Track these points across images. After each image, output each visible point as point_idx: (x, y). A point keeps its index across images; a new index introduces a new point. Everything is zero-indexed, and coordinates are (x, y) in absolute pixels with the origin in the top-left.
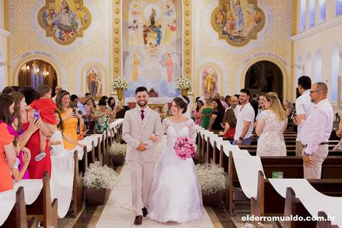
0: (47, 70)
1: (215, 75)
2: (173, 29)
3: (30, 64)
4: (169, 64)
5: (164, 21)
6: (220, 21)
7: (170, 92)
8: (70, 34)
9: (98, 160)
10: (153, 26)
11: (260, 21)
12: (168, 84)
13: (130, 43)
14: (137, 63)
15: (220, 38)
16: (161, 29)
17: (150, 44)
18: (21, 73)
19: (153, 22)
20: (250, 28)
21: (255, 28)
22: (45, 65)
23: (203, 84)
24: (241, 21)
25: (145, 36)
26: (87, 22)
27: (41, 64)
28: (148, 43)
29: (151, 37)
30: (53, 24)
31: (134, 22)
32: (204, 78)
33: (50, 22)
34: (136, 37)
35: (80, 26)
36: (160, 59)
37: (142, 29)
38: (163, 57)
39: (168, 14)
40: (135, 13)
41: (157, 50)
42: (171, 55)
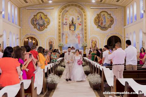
0: (34, 41)
1: (96, 41)
2: (80, 25)
3: (28, 38)
4: (79, 37)
5: (76, 22)
6: (97, 21)
7: (79, 48)
8: (42, 27)
9: (53, 73)
10: (72, 24)
11: (112, 21)
12: (79, 45)
13: (64, 30)
14: (67, 37)
15: (98, 28)
16: (76, 25)
17: (72, 30)
18: (25, 42)
19: (73, 22)
20: (108, 24)
21: (110, 24)
22: (33, 39)
23: (92, 44)
24: (105, 21)
25: (70, 27)
26: (49, 23)
27: (32, 38)
29: (72, 28)
30: (36, 24)
31: (66, 22)
32: (92, 42)
33: (35, 23)
34: (67, 28)
35: (46, 24)
36: (76, 36)
38: (77, 35)
39: (78, 19)
40: (66, 19)
41: (74, 33)
42: (79, 34)
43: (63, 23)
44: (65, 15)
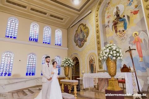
4: (137, 42)
5: (126, 11)
10: (118, 18)
13: (107, 36)
16: (125, 18)
31: (108, 22)
37: (112, 24)
39: (130, 4)
41: (125, 34)
42: (137, 34)
43: (104, 26)
44: (107, 11)
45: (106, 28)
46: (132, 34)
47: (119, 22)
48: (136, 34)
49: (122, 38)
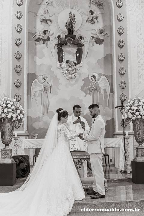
2: (99, 42)
4: (94, 90)
10: (70, 35)
13: (38, 61)
14: (48, 89)
17: (67, 62)
25: (60, 51)
28: (65, 60)
29: (69, 53)
31: (45, 32)
36: (82, 83)
37: (56, 42)
38: (86, 80)
39: (92, 21)
40: (45, 21)
41: (77, 71)
42: (97, 78)
43: (31, 35)
44: (43, 7)
45: (37, 43)
46: (89, 75)
47: (69, 44)
48: (94, 77)
49: (70, 76)
